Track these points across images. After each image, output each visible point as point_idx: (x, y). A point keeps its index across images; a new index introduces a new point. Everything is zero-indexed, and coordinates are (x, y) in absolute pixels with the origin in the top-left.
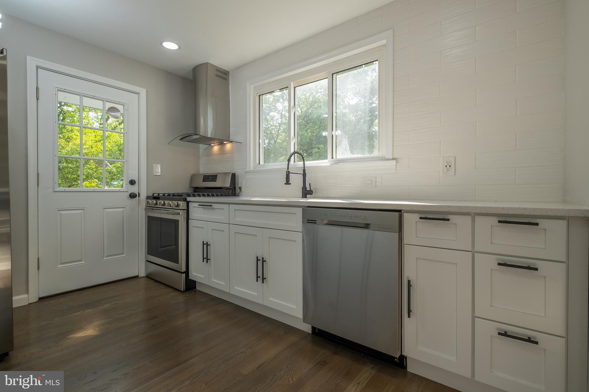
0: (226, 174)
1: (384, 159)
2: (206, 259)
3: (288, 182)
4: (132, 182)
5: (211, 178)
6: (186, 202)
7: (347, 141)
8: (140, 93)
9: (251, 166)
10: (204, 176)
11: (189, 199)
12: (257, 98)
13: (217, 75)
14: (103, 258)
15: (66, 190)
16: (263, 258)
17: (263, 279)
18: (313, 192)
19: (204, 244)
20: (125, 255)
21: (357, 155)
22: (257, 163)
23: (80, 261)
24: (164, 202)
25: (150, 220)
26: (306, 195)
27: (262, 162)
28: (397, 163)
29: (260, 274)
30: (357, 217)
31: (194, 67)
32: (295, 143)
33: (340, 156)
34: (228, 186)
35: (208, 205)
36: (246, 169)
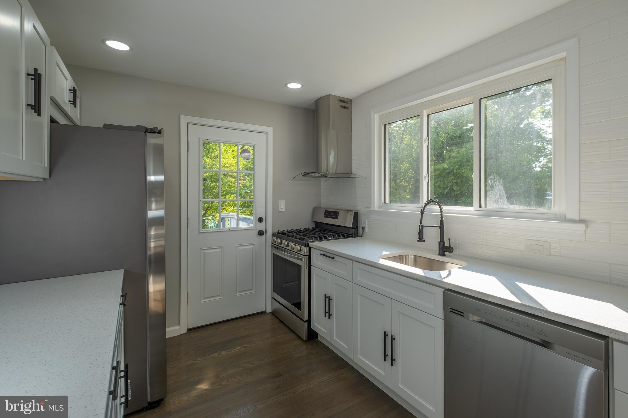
0: (348, 211)
1: (565, 219)
2: (328, 313)
3: (421, 239)
4: (260, 220)
5: (332, 214)
6: (308, 248)
7: (502, 186)
8: (267, 132)
9: (376, 205)
10: (325, 211)
11: (311, 244)
12: (383, 128)
13: (339, 106)
14: (237, 294)
15: (208, 231)
16: (392, 336)
17: (393, 360)
18: (453, 249)
19: (325, 297)
20: (254, 291)
21: (518, 206)
22: (382, 201)
23: (219, 296)
24: (288, 243)
25: (276, 259)
26: (444, 251)
27: (388, 201)
28: (587, 227)
29: (388, 352)
30: (528, 326)
31: (316, 100)
32: (428, 181)
33: (491, 205)
34: (351, 227)
35: (330, 256)
36: (369, 208)
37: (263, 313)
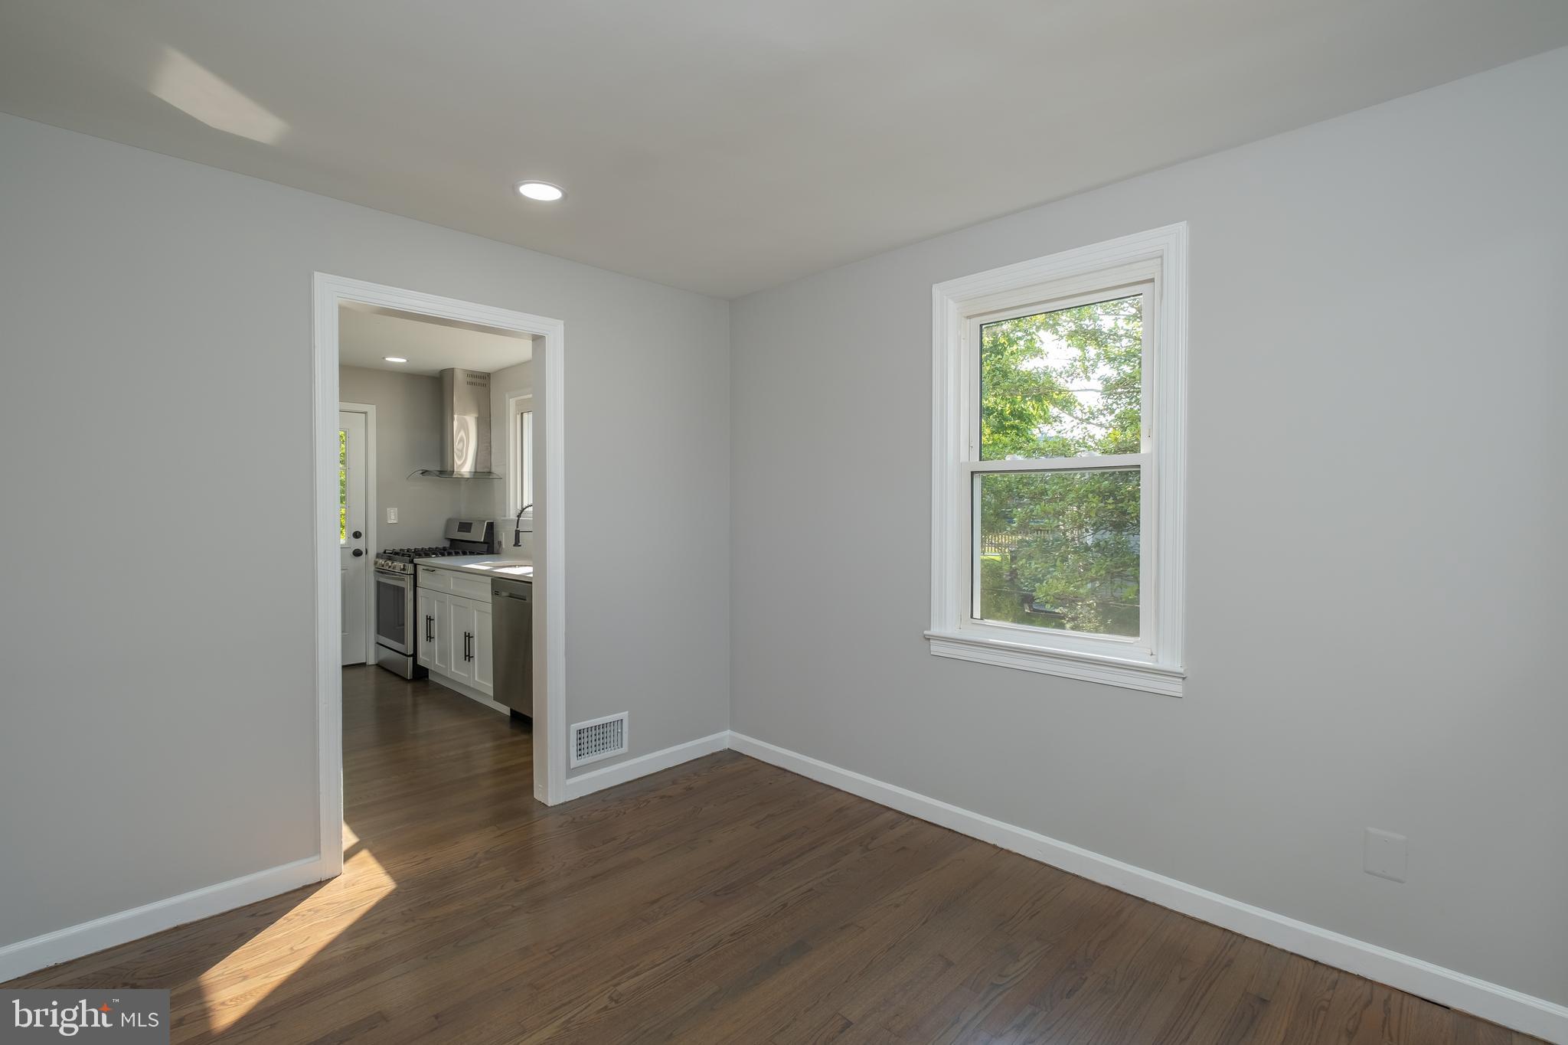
0: (482, 522)
3: (517, 544)
4: (357, 535)
5: (466, 527)
6: (412, 565)
8: (367, 413)
9: (511, 513)
10: (460, 523)
11: (416, 561)
12: (519, 417)
13: (469, 383)
19: (427, 619)
22: (519, 508)
24: (392, 563)
34: (482, 540)
35: (431, 570)
36: (505, 516)
37: (363, 665)
